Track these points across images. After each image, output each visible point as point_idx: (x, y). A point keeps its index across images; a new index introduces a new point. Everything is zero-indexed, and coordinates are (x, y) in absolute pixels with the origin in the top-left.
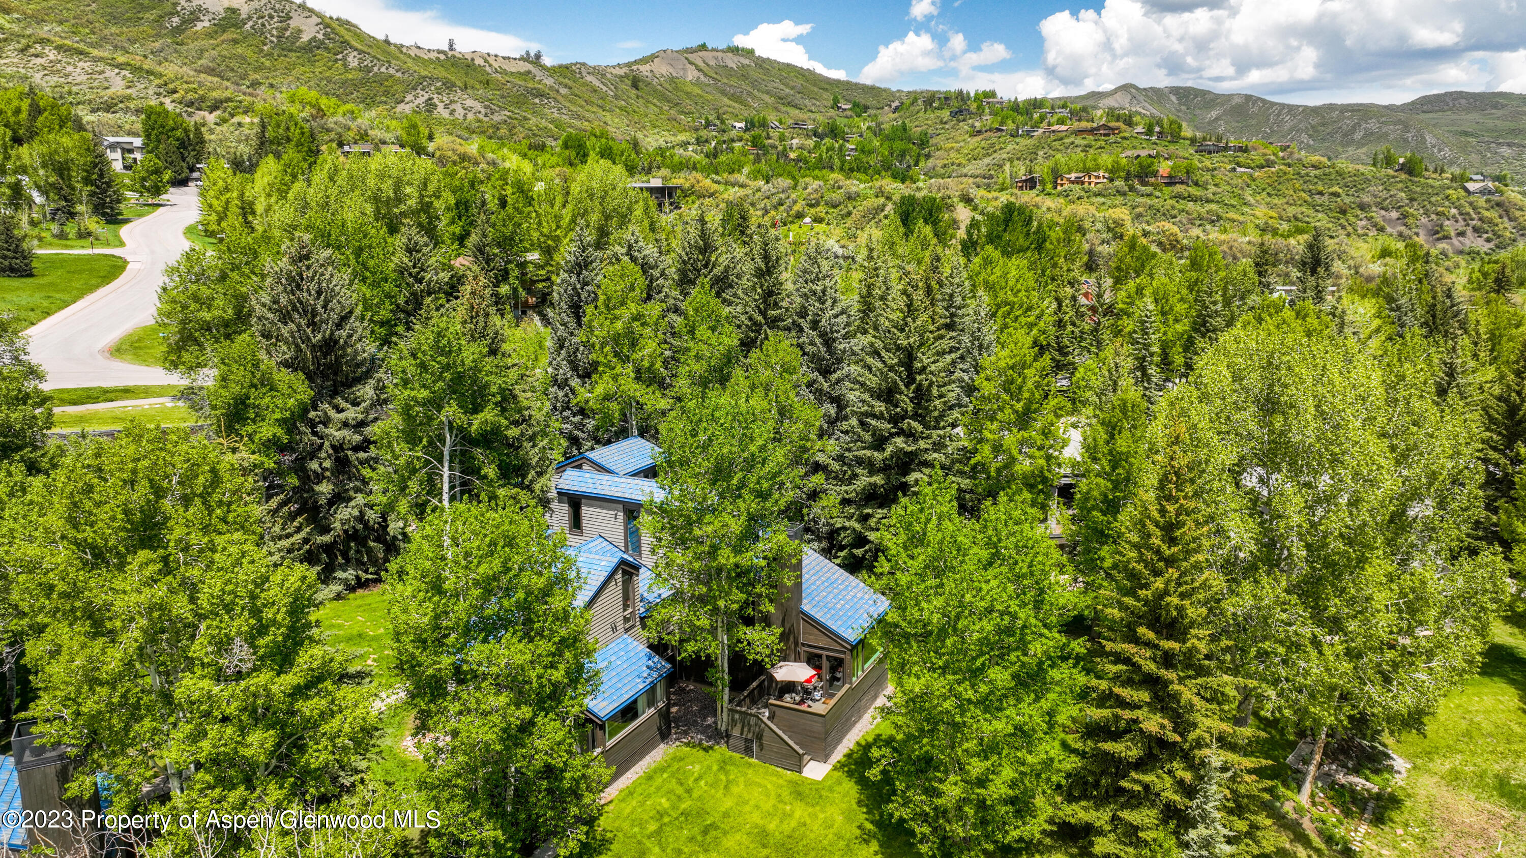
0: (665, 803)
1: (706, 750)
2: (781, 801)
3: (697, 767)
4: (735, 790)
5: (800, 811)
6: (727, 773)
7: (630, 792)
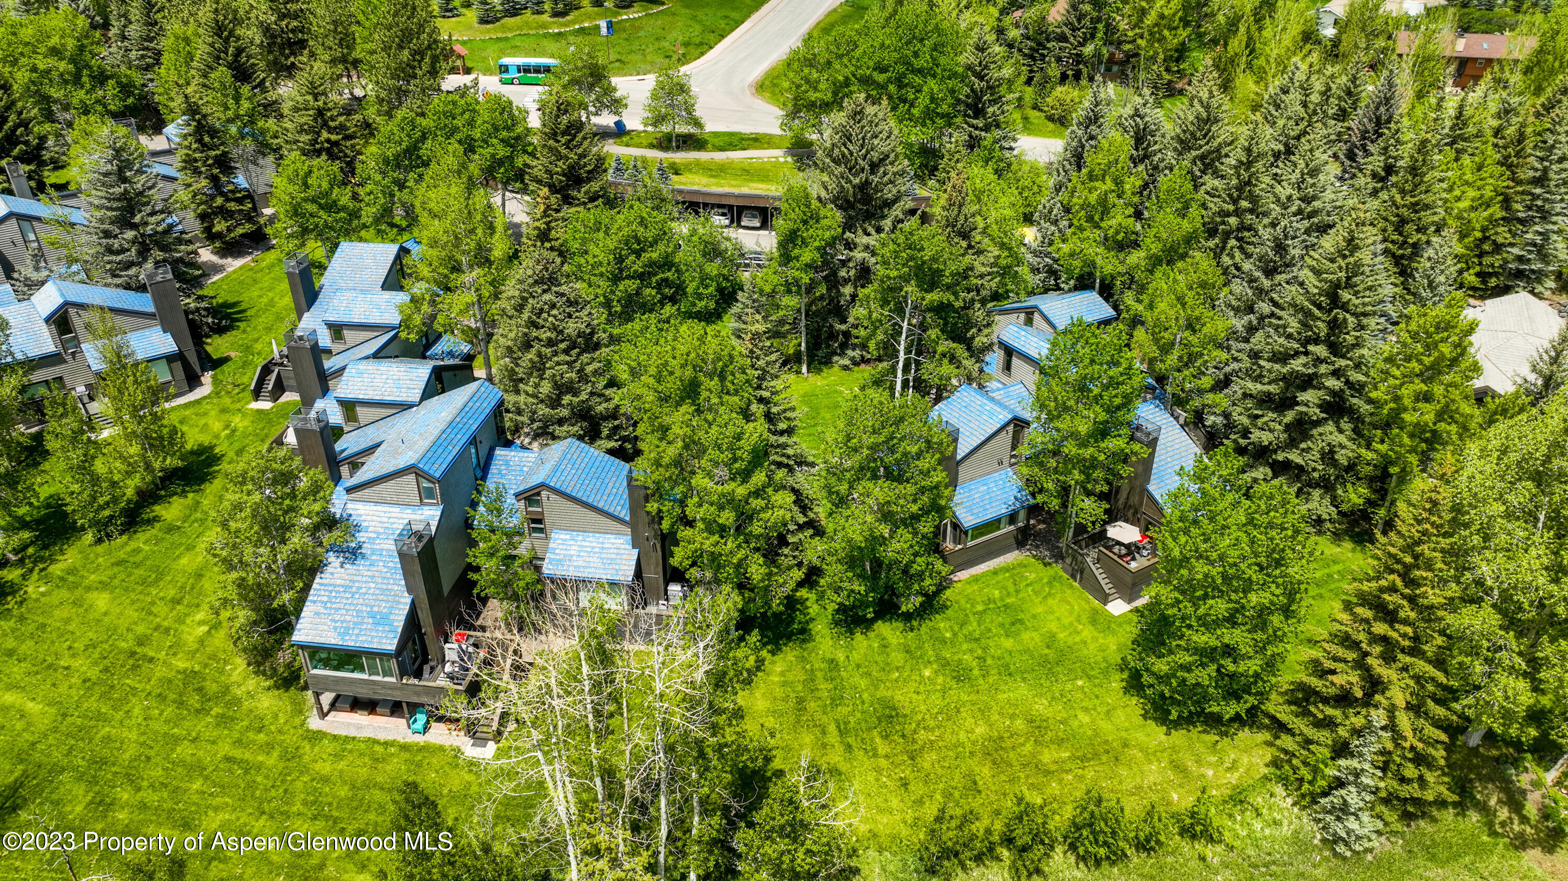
0: (997, 594)
1: (1045, 565)
2: (1079, 621)
3: (1033, 576)
4: (1050, 601)
5: (1087, 632)
6: (1051, 587)
7: (976, 579)
